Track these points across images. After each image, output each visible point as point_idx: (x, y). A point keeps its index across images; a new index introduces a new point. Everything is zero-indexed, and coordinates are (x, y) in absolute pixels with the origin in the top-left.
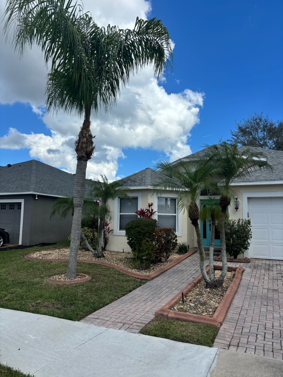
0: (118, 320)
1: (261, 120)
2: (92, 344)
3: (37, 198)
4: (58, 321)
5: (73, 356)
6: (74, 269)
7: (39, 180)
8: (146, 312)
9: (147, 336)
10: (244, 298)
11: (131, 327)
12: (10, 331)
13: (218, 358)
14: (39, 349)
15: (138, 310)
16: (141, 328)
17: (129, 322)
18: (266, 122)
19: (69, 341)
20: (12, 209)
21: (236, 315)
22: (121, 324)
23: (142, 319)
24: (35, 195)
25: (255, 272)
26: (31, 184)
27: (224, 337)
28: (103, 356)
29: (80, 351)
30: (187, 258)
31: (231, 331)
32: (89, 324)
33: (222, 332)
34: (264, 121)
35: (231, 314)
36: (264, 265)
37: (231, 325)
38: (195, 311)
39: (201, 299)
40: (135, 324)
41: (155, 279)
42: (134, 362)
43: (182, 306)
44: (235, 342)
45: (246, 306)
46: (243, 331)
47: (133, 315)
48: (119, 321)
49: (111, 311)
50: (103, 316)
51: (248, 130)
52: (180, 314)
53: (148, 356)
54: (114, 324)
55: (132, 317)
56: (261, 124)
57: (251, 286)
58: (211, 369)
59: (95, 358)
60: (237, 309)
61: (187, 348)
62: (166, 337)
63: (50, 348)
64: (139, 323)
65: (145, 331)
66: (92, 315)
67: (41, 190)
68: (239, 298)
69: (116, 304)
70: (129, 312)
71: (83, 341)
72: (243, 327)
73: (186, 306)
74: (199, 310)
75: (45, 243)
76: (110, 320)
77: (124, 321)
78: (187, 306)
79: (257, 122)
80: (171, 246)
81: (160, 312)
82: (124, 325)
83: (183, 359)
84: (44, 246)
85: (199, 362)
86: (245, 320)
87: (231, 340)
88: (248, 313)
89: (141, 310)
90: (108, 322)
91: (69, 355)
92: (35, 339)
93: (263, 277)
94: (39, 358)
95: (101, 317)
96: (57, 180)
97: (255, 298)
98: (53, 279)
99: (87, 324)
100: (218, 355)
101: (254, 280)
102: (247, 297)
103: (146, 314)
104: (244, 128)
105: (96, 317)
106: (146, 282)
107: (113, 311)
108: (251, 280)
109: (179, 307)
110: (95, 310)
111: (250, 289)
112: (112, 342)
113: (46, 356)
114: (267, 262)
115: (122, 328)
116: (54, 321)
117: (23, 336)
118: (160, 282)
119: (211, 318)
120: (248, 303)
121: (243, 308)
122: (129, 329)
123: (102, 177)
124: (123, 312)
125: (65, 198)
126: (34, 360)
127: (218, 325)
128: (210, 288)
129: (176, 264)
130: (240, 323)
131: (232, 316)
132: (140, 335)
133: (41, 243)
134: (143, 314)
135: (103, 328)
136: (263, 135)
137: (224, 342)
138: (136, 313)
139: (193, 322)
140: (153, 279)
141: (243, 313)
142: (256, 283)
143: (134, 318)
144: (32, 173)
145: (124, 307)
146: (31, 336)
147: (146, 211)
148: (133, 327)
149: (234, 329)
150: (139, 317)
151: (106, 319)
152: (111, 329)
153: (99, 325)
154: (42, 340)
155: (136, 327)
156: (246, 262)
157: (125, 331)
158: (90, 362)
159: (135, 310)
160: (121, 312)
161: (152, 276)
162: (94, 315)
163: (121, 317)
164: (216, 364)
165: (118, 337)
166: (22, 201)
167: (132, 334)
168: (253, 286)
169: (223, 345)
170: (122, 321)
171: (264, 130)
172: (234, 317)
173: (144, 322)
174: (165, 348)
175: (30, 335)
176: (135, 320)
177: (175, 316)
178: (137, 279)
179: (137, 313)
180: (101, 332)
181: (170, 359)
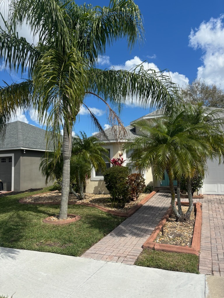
0: (113, 253)
1: (199, 84)
2: (97, 277)
3: (25, 152)
4: (63, 258)
5: (85, 290)
6: (66, 211)
7: (25, 138)
8: (134, 245)
9: (142, 267)
10: (209, 228)
11: (126, 259)
12: (23, 270)
13: (208, 283)
14: (53, 285)
15: (127, 244)
16: (135, 260)
17: (123, 255)
18: (203, 85)
19: (77, 276)
20: (4, 162)
21: (208, 244)
22: (117, 257)
23: (133, 252)
24: (23, 150)
25: (211, 206)
26: (20, 141)
27: (205, 264)
28: (111, 289)
29: (89, 286)
30: (152, 196)
31: (209, 258)
32: (89, 259)
33: (202, 260)
34: (202, 85)
35: (204, 243)
36: (215, 200)
37: (208, 253)
38: (175, 242)
39: (176, 231)
40: (128, 256)
41: (132, 216)
42: (139, 293)
43: (163, 239)
44: (216, 268)
45: (214, 236)
46: (219, 257)
47: (124, 249)
48: (114, 255)
49: (105, 246)
50: (99, 251)
51: (189, 92)
52: (164, 246)
53: (149, 286)
54: (110, 258)
55: (124, 250)
56: (200, 87)
57: (211, 217)
58: (206, 294)
59: (104, 291)
60: (208, 238)
61: (179, 276)
62: (158, 267)
63: (63, 284)
64: (131, 255)
65: (139, 263)
66: (90, 250)
67: (27, 145)
68: (205, 228)
69: (107, 239)
70: (120, 246)
71: (89, 275)
72: (217, 254)
73: (165, 238)
74: (178, 241)
75: (33, 188)
76: (106, 254)
77: (118, 255)
78: (167, 238)
79: (196, 86)
80: (140, 188)
81: (146, 245)
82: (119, 258)
83: (179, 287)
84: (33, 191)
85: (193, 288)
86: (217, 248)
87: (212, 266)
88: (217, 241)
89: (129, 243)
90: (105, 256)
91: (80, 289)
92: (46, 275)
93: (218, 209)
94: (56, 295)
95: (97, 252)
96: (40, 136)
97: (218, 228)
98: (49, 220)
99: (88, 259)
100: (207, 281)
101: (212, 212)
102: (211, 227)
103: (134, 247)
104: (186, 91)
105: (94, 252)
106: (126, 219)
107: (106, 246)
108: (210, 212)
109: (160, 240)
110: (91, 246)
111: (211, 220)
112: (114, 274)
113: (61, 292)
114: (217, 197)
115: (118, 261)
116: (59, 257)
117: (36, 274)
118: (137, 218)
119: (191, 248)
120: (214, 233)
121: (212, 237)
122: (125, 262)
123: (82, 133)
124: (114, 246)
125: (51, 152)
126: (52, 296)
127: (197, 253)
128: (181, 221)
129: (145, 202)
130: (214, 250)
131: (205, 245)
132: (135, 267)
133: (30, 189)
134: (132, 247)
135: (102, 262)
136: (201, 96)
137: (207, 268)
138: (125, 246)
139: (176, 252)
140: (131, 215)
141: (213, 241)
142: (215, 215)
143: (126, 251)
144: (19, 132)
145: (115, 241)
146: (43, 273)
147: (118, 160)
148: (127, 259)
149: (211, 256)
150: (130, 250)
151: (102, 253)
152: (109, 262)
153: (98, 259)
154: (53, 276)
155: (130, 259)
156: (201, 198)
157: (122, 264)
158: (101, 295)
159: (124, 244)
160: (113, 247)
161: (130, 213)
162: (91, 250)
163: (115, 251)
164: (209, 289)
165: (117, 270)
166: (12, 155)
167: (128, 266)
168: (213, 218)
169: (207, 271)
170: (117, 255)
171: (202, 92)
172: (207, 245)
173: (135, 254)
174: (161, 278)
175: (41, 272)
176: (128, 253)
177: (161, 248)
178: (118, 216)
179: (127, 246)
180: (102, 266)
181: (168, 287)
